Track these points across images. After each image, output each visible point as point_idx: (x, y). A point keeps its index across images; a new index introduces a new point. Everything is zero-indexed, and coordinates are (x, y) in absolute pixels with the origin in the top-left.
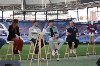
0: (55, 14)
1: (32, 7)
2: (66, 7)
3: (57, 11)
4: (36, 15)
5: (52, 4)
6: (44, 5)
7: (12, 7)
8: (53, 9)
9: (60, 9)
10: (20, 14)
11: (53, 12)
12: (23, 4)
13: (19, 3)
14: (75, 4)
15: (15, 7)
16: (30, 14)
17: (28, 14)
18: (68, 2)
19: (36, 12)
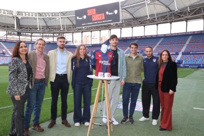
0: (51, 36)
1: (27, 28)
2: (62, 29)
3: (53, 33)
4: (31, 36)
5: (48, 27)
6: (40, 26)
7: (4, 27)
8: (50, 31)
9: (56, 32)
10: (14, 34)
11: (49, 34)
12: (17, 24)
13: (12, 23)
14: (71, 28)
15: (8, 27)
16: (26, 35)
17: (23, 35)
18: (63, 26)
19: (32, 33)
